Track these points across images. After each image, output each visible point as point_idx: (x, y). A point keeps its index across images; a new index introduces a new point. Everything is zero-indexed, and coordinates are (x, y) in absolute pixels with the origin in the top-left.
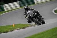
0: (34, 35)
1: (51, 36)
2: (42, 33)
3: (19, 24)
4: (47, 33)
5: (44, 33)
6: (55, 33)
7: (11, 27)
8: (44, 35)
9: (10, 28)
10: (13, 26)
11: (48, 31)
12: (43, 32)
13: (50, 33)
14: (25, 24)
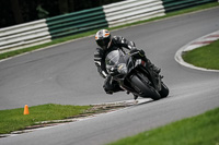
3: (48, 107)
4: (154, 139)
5: (144, 138)
6: (184, 140)
7: (18, 118)
9: (13, 122)
10: (25, 113)
11: (160, 130)
12: (140, 134)
13: (164, 139)
14: (68, 106)
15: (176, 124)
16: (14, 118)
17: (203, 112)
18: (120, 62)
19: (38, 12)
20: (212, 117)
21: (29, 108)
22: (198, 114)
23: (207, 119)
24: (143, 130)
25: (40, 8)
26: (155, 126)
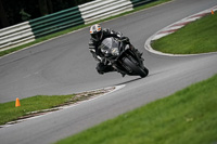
0: (88, 130)
1: (148, 129)
2: (116, 122)
4: (132, 120)
5: (124, 120)
8: (122, 128)
10: (17, 105)
11: (137, 112)
13: (141, 119)
15: (150, 106)
16: (7, 111)
17: (173, 92)
18: (113, 46)
19: (21, 15)
20: (182, 97)
21: (20, 101)
22: (169, 94)
23: (177, 99)
24: (122, 112)
25: (22, 12)
26: (131, 108)
